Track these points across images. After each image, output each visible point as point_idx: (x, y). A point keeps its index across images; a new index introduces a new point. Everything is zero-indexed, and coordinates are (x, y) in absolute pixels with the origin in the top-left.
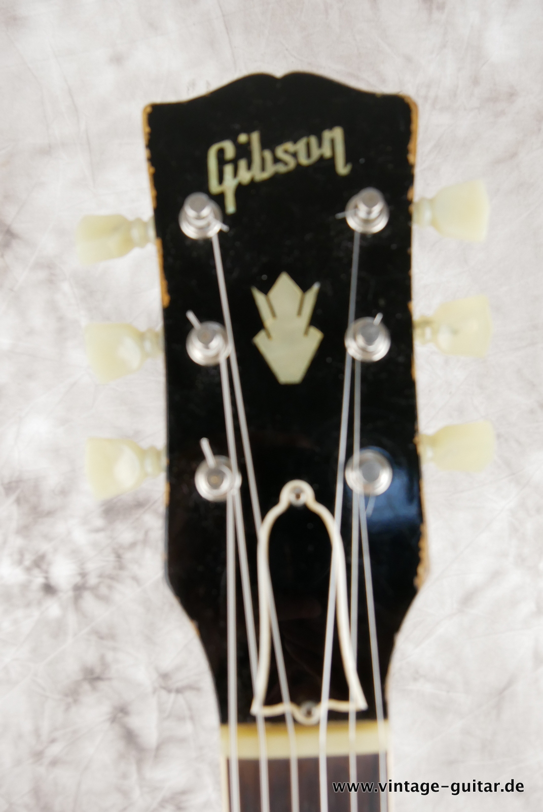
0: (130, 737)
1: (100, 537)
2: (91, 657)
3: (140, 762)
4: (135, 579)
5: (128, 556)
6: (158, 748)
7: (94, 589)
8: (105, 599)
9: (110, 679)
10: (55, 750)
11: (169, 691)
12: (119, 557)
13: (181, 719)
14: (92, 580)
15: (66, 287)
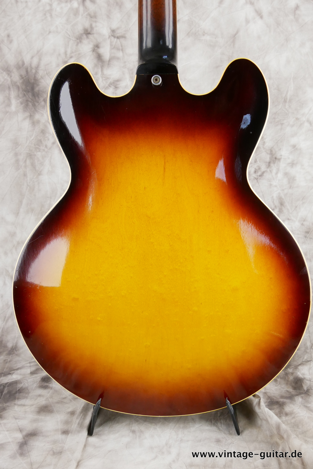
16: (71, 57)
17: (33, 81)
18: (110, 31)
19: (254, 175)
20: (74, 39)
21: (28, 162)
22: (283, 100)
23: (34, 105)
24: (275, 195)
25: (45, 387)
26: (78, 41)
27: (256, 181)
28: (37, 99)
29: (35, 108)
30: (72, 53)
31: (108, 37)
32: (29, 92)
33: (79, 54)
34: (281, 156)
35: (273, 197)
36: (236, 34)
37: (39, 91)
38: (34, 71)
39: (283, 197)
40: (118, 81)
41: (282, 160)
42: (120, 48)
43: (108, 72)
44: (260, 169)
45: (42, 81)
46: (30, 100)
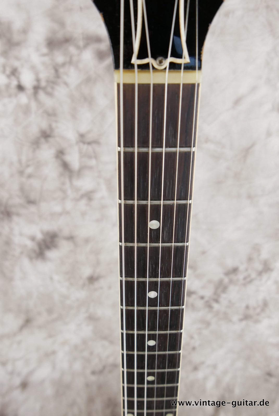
0: (65, 166)
1: (46, 59)
2: (44, 125)
3: (71, 177)
4: (66, 84)
5: (61, 70)
6: (79, 171)
7: (44, 89)
8: (50, 95)
9: (55, 136)
10: (29, 170)
11: (84, 143)
12: (56, 71)
13: (90, 157)
14: (43, 84)
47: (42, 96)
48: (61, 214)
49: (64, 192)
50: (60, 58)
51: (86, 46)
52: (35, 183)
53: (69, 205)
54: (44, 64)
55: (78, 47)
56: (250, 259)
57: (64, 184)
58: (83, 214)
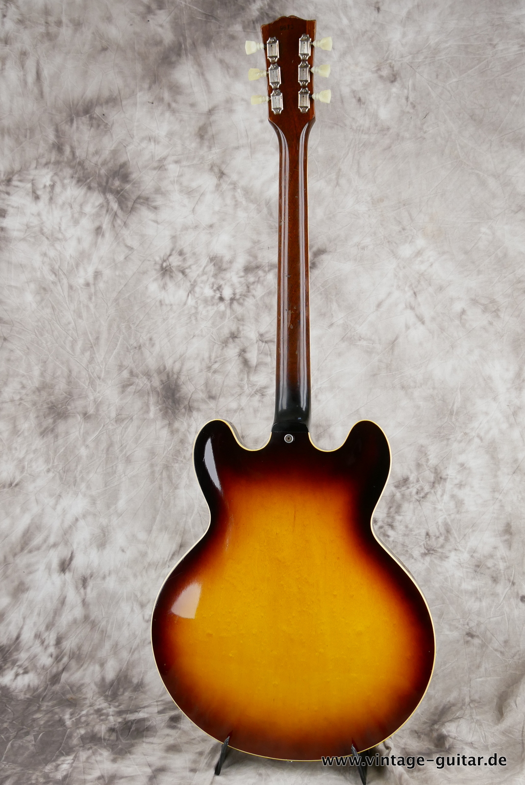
0: (246, 362)
1: (242, 279)
2: (234, 328)
3: (248, 373)
4: (254, 296)
5: (251, 287)
6: (256, 367)
7: (238, 300)
8: (241, 304)
9: (240, 337)
10: (216, 366)
11: (263, 342)
12: (248, 287)
13: (266, 354)
14: (238, 297)
15: (239, 190)
16: (216, 362)
17: (173, 387)
18: (258, 335)
19: (416, 497)
20: (219, 343)
21: (165, 474)
22: (449, 412)
23: (174, 413)
24: (440, 520)
25: (174, 728)
26: (224, 345)
27: (418, 503)
28: (177, 406)
29: (174, 416)
30: (217, 357)
31: (255, 341)
32: (169, 398)
33: (224, 359)
34: (447, 475)
35: (437, 522)
36: (395, 341)
37: (179, 397)
38: (175, 376)
39: (450, 523)
40: (265, 388)
41: (448, 480)
42: (269, 353)
43: (254, 378)
44: (422, 489)
45: (184, 387)
46: (170, 407)
47: (235, 305)
48: (235, 411)
49: (241, 387)
50: (251, 279)
51: (269, 271)
52: (219, 378)
53: (244, 401)
54: (240, 283)
55: (264, 271)
56: (419, 466)
57: (242, 380)
58: (256, 411)
